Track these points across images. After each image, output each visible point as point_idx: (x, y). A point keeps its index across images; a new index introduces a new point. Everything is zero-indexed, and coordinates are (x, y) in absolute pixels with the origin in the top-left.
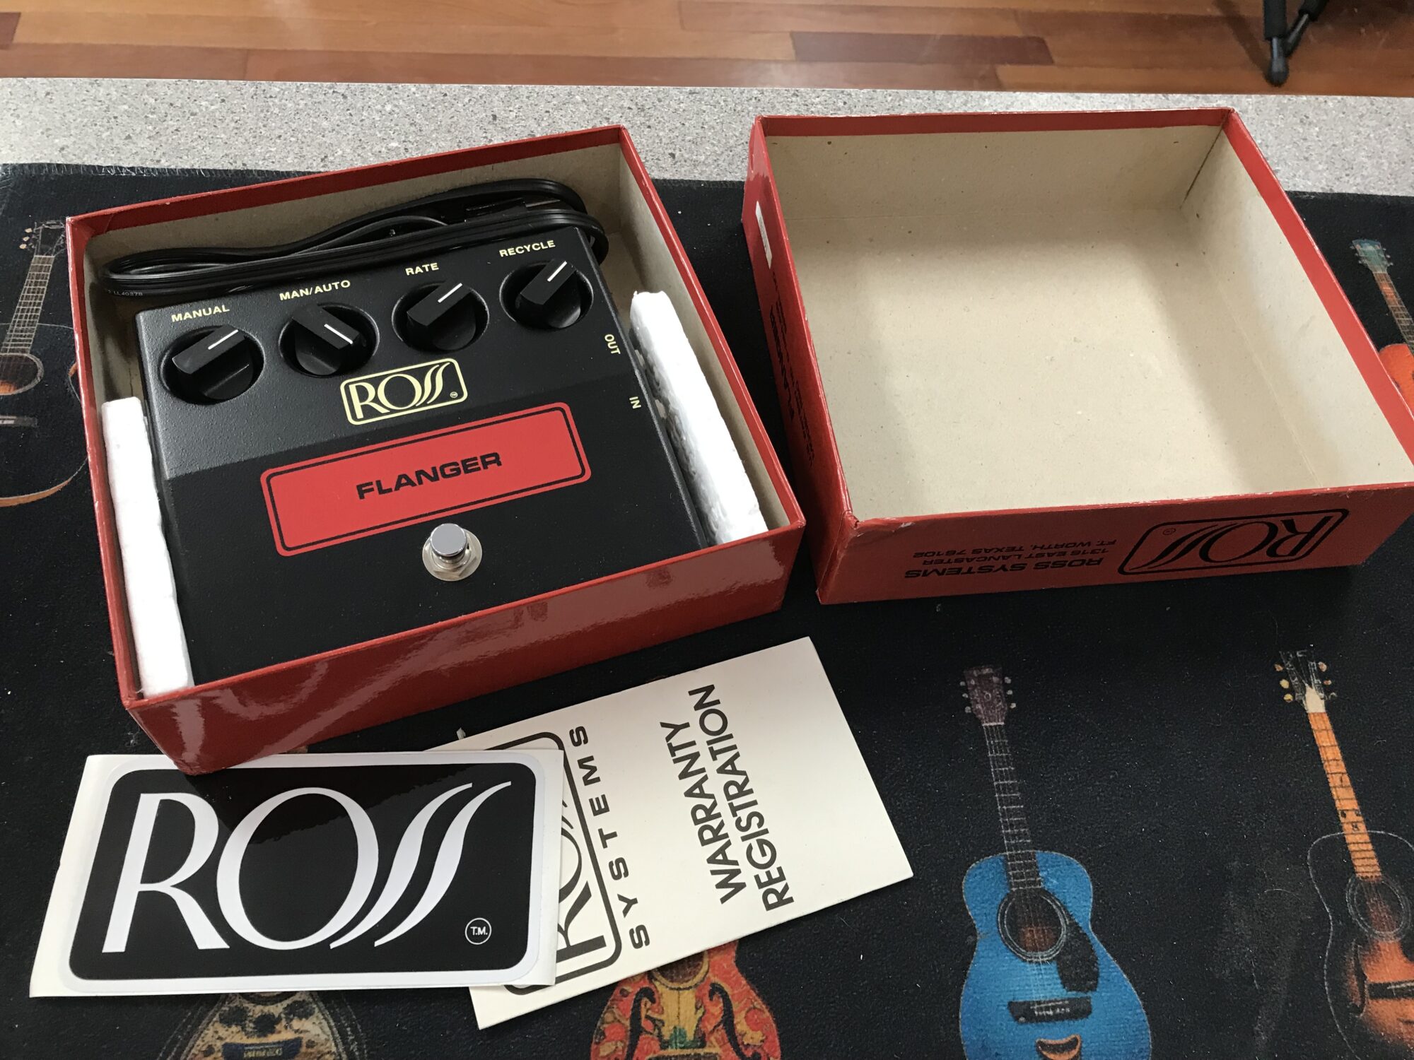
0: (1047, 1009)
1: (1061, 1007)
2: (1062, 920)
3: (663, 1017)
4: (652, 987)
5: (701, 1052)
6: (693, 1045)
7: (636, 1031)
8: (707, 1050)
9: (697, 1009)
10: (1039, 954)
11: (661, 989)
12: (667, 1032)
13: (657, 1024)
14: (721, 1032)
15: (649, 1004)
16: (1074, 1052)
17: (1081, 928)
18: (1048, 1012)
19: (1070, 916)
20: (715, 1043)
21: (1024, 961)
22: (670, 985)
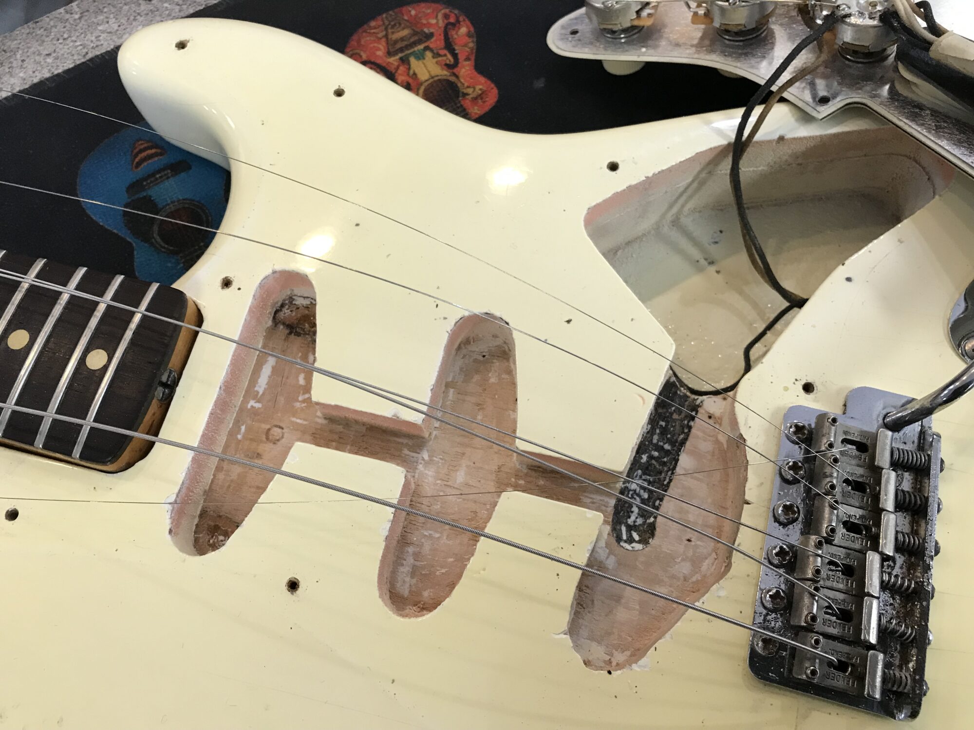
0: (161, 177)
1: (151, 182)
2: (159, 239)
3: (435, 60)
4: (451, 71)
5: (400, 55)
6: (408, 56)
7: (449, 46)
8: (397, 57)
9: (415, 74)
10: (173, 209)
11: (445, 73)
12: (429, 54)
13: (436, 55)
14: (392, 69)
15: (448, 62)
16: (137, 160)
17: (142, 241)
18: (160, 175)
19: (152, 244)
20: (393, 62)
21: (184, 200)
22: (439, 78)
